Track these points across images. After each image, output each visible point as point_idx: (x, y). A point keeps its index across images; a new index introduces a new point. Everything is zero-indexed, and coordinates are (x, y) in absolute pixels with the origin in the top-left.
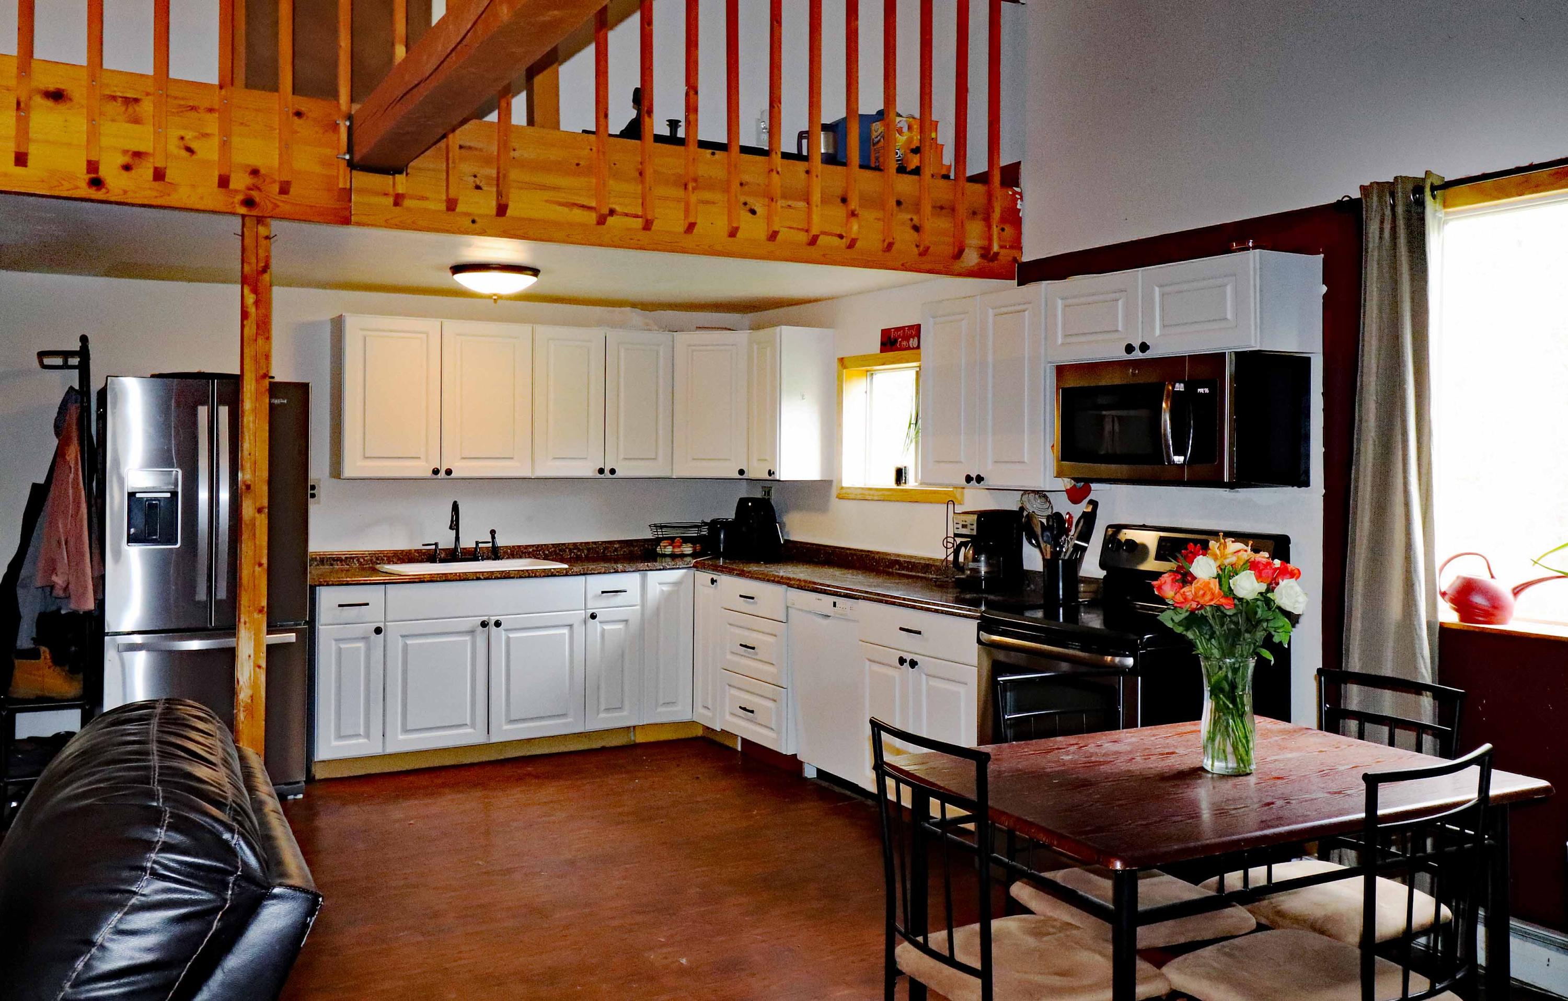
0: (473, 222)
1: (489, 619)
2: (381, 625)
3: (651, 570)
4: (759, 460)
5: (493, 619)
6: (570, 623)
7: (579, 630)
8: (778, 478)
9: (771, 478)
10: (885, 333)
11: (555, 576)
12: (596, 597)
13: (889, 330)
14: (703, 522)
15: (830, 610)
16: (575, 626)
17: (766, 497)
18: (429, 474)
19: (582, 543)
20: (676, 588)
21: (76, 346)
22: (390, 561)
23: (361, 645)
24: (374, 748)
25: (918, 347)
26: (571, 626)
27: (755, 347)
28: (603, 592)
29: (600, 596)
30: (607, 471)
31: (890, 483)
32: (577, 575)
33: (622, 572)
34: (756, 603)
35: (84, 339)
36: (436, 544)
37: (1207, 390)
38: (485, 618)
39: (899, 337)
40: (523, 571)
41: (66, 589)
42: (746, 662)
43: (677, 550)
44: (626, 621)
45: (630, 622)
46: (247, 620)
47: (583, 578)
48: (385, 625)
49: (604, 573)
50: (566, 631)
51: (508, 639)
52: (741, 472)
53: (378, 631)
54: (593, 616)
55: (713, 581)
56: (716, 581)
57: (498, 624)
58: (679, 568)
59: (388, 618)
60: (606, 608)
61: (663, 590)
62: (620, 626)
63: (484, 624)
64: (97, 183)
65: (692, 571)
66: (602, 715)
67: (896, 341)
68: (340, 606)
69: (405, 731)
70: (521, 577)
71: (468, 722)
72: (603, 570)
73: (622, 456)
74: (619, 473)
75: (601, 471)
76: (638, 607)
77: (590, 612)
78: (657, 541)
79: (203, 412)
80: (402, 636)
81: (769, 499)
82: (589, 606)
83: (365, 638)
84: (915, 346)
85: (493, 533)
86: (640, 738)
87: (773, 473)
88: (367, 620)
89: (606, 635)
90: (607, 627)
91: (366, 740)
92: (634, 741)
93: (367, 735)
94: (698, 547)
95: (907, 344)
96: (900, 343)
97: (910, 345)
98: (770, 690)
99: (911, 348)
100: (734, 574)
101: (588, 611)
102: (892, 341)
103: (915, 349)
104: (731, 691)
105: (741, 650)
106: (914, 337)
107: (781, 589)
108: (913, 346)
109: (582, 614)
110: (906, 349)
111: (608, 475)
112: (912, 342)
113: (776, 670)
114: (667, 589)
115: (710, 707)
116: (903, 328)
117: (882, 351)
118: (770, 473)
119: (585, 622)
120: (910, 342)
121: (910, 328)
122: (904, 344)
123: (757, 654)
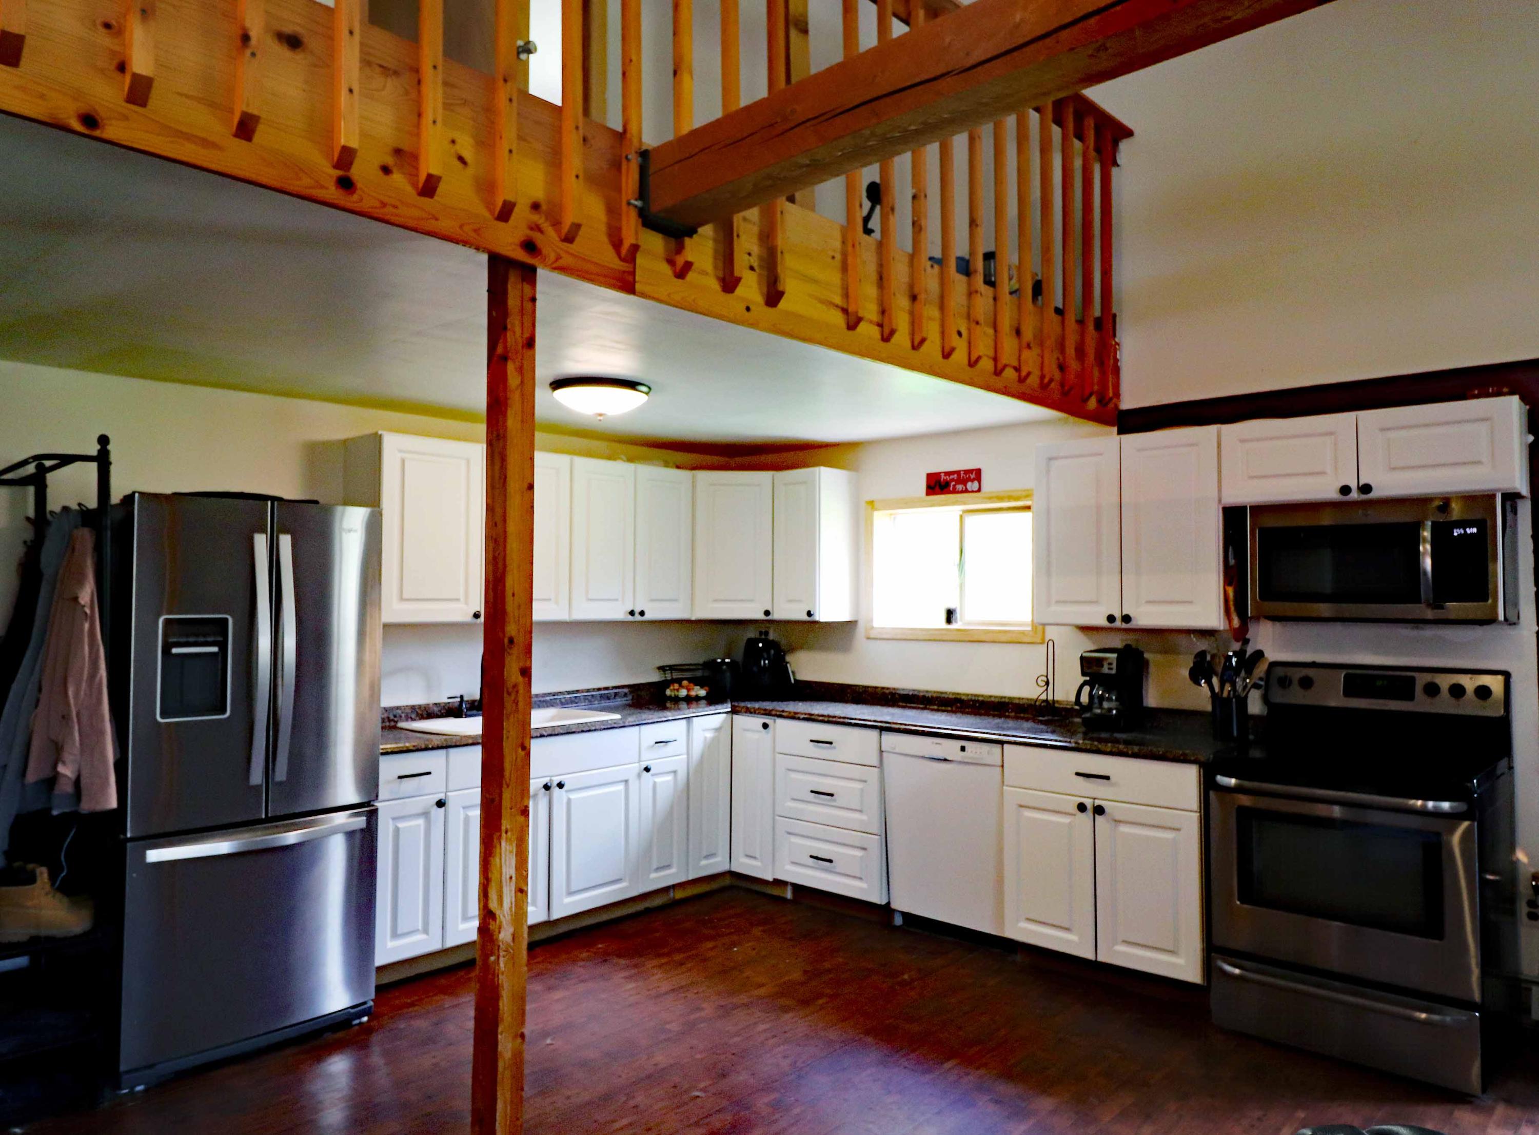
0: (748, 309)
1: (552, 781)
2: (443, 796)
3: (696, 717)
4: (793, 600)
5: (556, 780)
6: (626, 779)
7: (634, 785)
8: (816, 619)
9: (810, 619)
10: (930, 477)
11: (613, 728)
12: (649, 748)
13: (938, 474)
15: (957, 755)
16: (630, 782)
18: (469, 618)
20: (717, 734)
21: (93, 449)
22: (409, 718)
23: (421, 822)
24: (432, 944)
25: (979, 490)
26: (626, 781)
27: (782, 488)
28: (656, 743)
29: (653, 746)
30: (637, 613)
31: (940, 622)
32: (633, 726)
34: (835, 748)
35: (104, 440)
36: (462, 697)
37: (1475, 530)
38: (548, 780)
39: (953, 480)
41: (77, 782)
42: (820, 810)
44: (675, 772)
45: (678, 773)
46: (508, 827)
47: (637, 727)
48: (446, 797)
50: (621, 787)
51: (570, 800)
53: (440, 804)
54: (647, 769)
55: (765, 726)
56: (769, 725)
57: (560, 785)
58: (719, 713)
59: (451, 787)
60: (660, 760)
61: (705, 738)
62: (669, 778)
63: (547, 787)
64: (346, 184)
65: (733, 715)
66: (653, 875)
67: (947, 484)
68: (399, 777)
69: (465, 921)
72: (656, 719)
73: (647, 597)
74: (647, 615)
75: (632, 613)
76: (684, 757)
77: (644, 765)
79: (261, 542)
80: (464, 808)
82: (643, 758)
83: (426, 814)
84: (976, 489)
86: (679, 895)
87: (813, 614)
88: (426, 792)
89: (658, 788)
90: (659, 779)
91: (424, 936)
92: (674, 898)
93: (426, 931)
95: (964, 488)
96: (954, 486)
97: (966, 488)
98: (856, 838)
99: (966, 491)
100: (799, 719)
101: (642, 763)
102: (943, 484)
103: (973, 492)
104: (794, 839)
105: (815, 797)
106: (972, 481)
107: (874, 734)
108: (970, 489)
109: (637, 767)
110: (962, 492)
111: (638, 617)
112: (969, 485)
113: (864, 817)
114: (709, 735)
115: (758, 856)
116: (958, 472)
117: (928, 494)
118: (809, 614)
119: (639, 776)
120: (965, 485)
121: (967, 472)
122: (960, 487)
123: (835, 801)
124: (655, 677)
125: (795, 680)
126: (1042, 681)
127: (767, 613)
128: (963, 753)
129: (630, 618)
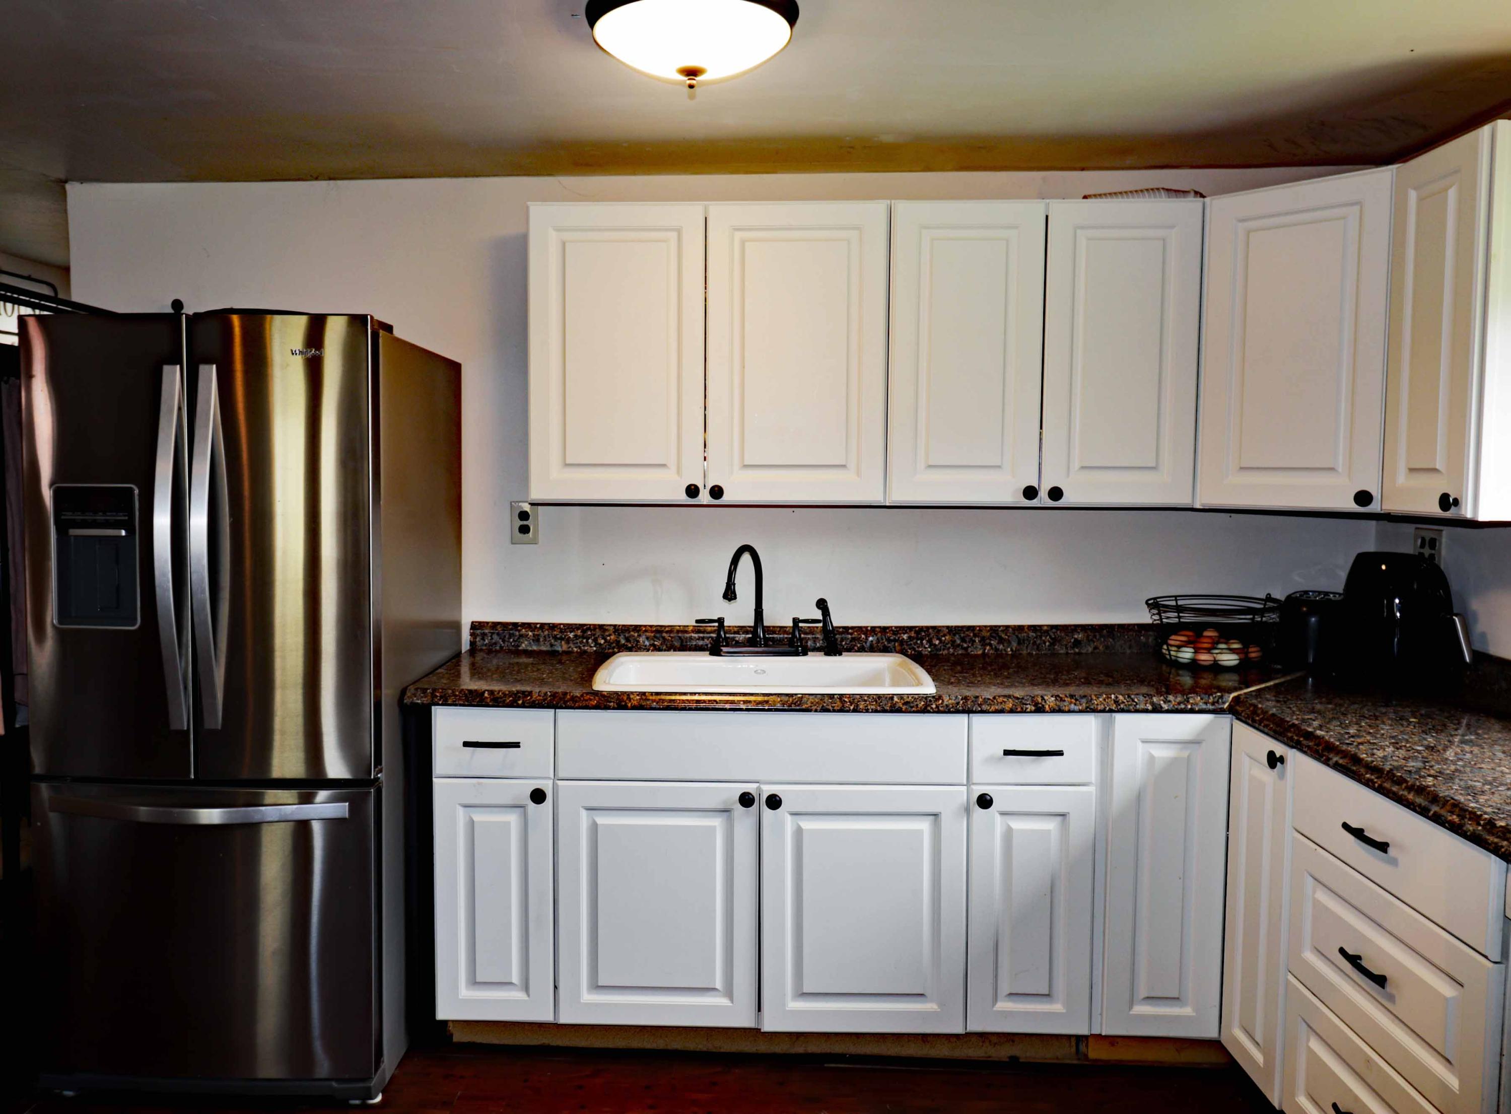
1: (759, 789)
2: (546, 786)
3: (1122, 711)
4: (1412, 470)
5: (768, 790)
6: (934, 809)
8: (1469, 515)
9: (1450, 514)
11: (899, 711)
12: (991, 760)
14: (1269, 598)
16: (944, 818)
17: (1427, 551)
18: (677, 494)
19: (1007, 627)
20: (1185, 754)
23: (508, 818)
24: (539, 1011)
26: (935, 816)
27: (1413, 195)
28: (1007, 753)
29: (1000, 759)
30: (1043, 494)
32: (949, 712)
33: (1053, 711)
34: (1393, 859)
38: (750, 788)
40: (831, 696)
43: (1204, 657)
44: (1063, 815)
45: (1073, 819)
47: (964, 718)
48: (555, 787)
49: (1012, 711)
50: (921, 826)
51: (799, 833)
52: (1363, 498)
53: (538, 796)
54: (985, 802)
55: (1273, 760)
56: (1282, 760)
57: (775, 800)
58: (1192, 711)
59: (564, 773)
60: (1015, 785)
61: (1152, 758)
62: (1051, 825)
63: (747, 800)
65: (1225, 720)
66: (1004, 1005)
68: (466, 744)
69: (596, 987)
70: (825, 710)
71: (718, 985)
72: (1009, 705)
73: (1076, 465)
74: (1068, 499)
75: (1030, 492)
76: (1092, 789)
78: (1162, 632)
79: (171, 376)
80: (589, 808)
81: (1432, 556)
82: (976, 778)
83: (514, 807)
85: (822, 604)
87: (1456, 502)
88: (516, 773)
89: (1016, 841)
90: (1017, 825)
91: (522, 994)
94: (1254, 653)
101: (975, 787)
104: (1314, 1044)
109: (962, 795)
111: (1045, 500)
114: (1163, 753)
115: (1259, 1041)
118: (1444, 501)
119: (968, 810)
125: (1475, 654)
129: (1024, 500)
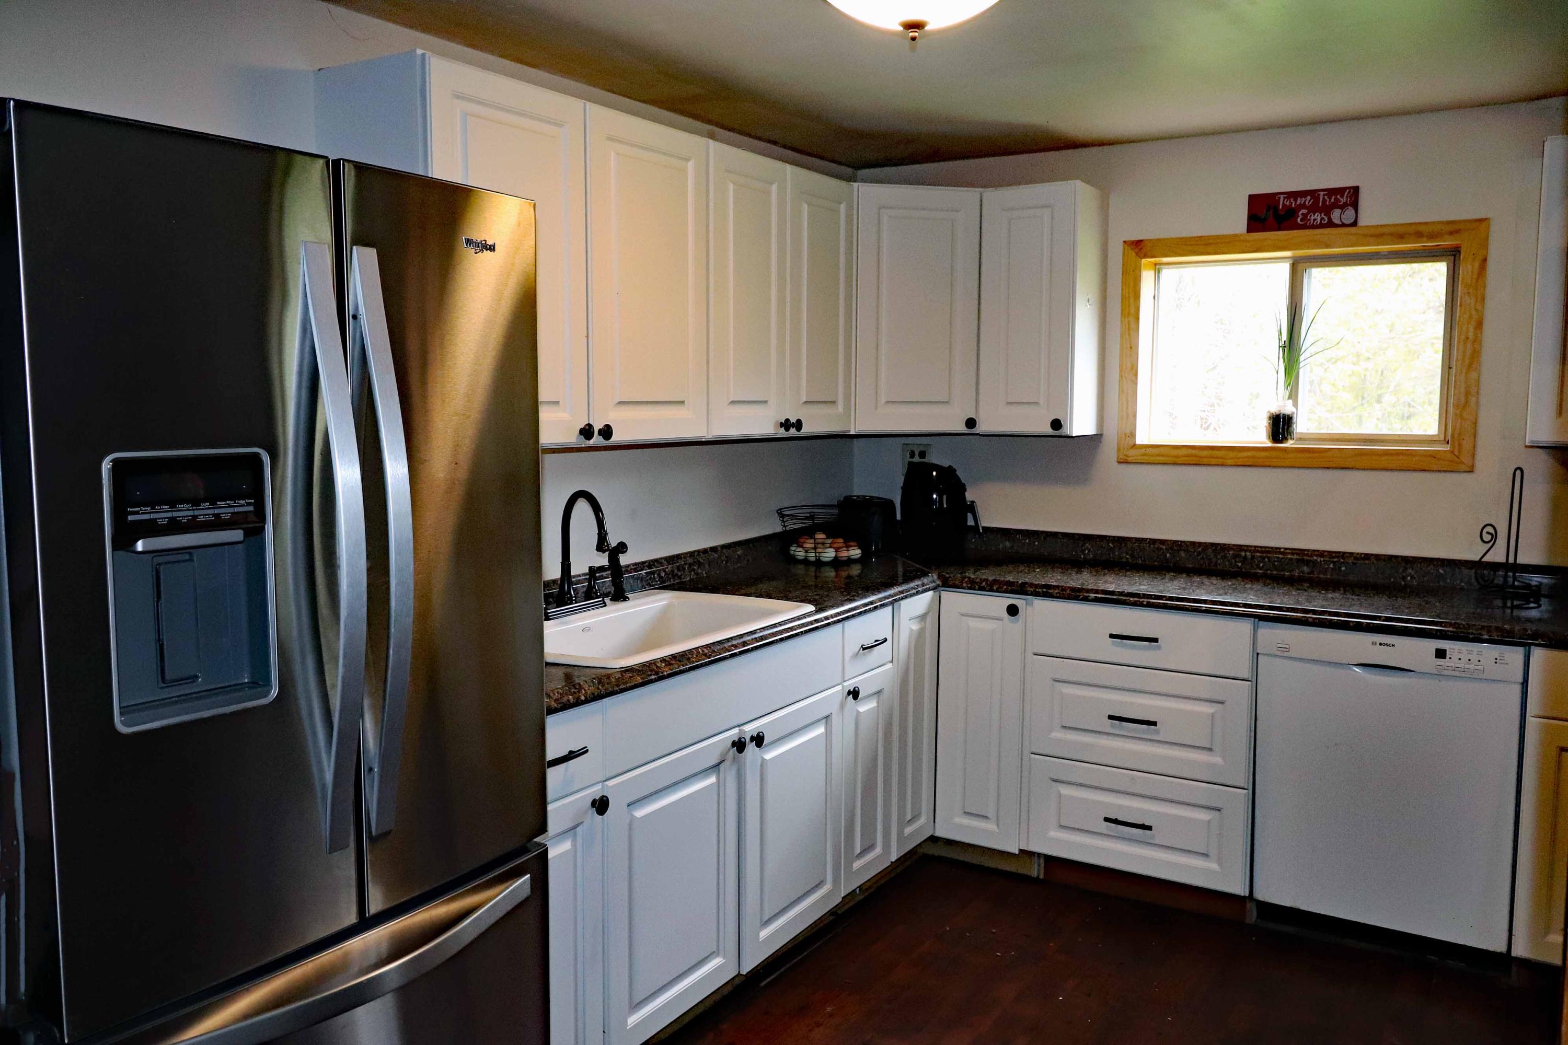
1: (741, 732)
2: (601, 791)
3: (905, 598)
4: (1010, 403)
5: (749, 730)
6: (829, 713)
7: (836, 722)
10: (1255, 201)
12: (853, 658)
13: (1273, 196)
16: (834, 717)
20: (924, 625)
25: (1350, 224)
38: (736, 733)
39: (1303, 206)
44: (880, 692)
45: (883, 693)
48: (605, 789)
50: (823, 729)
51: (763, 766)
53: (600, 805)
54: (854, 694)
55: (1013, 611)
56: (1016, 609)
58: (927, 590)
60: (868, 673)
61: (912, 630)
62: (874, 703)
66: (856, 865)
67: (1292, 213)
75: (786, 425)
76: (890, 665)
77: (850, 685)
82: (849, 673)
84: (1349, 221)
89: (861, 724)
90: (862, 708)
95: (1326, 219)
96: (1305, 216)
97: (1330, 219)
98: (1202, 792)
99: (1331, 224)
100: (1086, 599)
101: (846, 684)
102: (1282, 213)
103: (1343, 225)
104: (1065, 791)
105: (1112, 726)
106: (1343, 207)
107: (1245, 626)
108: (1336, 221)
109: (840, 691)
110: (1321, 226)
111: (793, 432)
112: (1336, 215)
113: (1218, 760)
114: (916, 626)
115: (991, 814)
116: (1313, 193)
117: (1251, 229)
118: (1056, 424)
119: (842, 706)
120: (1328, 214)
121: (1331, 192)
122: (1317, 217)
123: (1158, 732)
124: (773, 527)
126: (1488, 533)
127: (971, 423)
128: (1441, 662)
129: (782, 432)
